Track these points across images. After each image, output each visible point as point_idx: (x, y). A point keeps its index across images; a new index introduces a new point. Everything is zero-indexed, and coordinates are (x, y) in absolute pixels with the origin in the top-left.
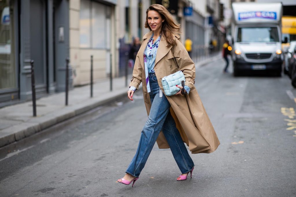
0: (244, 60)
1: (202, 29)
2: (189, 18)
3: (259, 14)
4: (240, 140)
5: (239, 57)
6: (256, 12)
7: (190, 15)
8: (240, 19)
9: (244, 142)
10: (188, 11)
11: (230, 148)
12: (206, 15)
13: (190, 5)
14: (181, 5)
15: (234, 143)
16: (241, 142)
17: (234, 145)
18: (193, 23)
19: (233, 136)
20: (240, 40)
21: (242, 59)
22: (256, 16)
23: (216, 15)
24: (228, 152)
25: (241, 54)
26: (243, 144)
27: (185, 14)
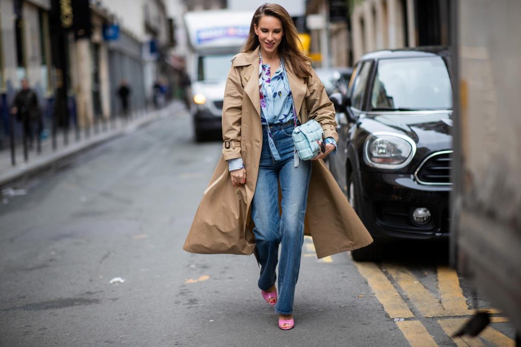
0: (210, 113)
1: (139, 63)
2: (113, 44)
3: (232, 31)
4: (202, 273)
5: (201, 108)
6: (227, 28)
7: (115, 37)
8: (200, 41)
9: (211, 276)
10: (111, 32)
11: (182, 293)
12: (144, 38)
13: (115, 22)
14: (96, 22)
15: (191, 281)
16: (204, 278)
17: (190, 283)
18: (121, 53)
19: (189, 266)
20: (201, 77)
21: (206, 111)
22: (228, 35)
23: (163, 38)
24: (177, 302)
25: (206, 102)
26: (207, 281)
27: (106, 38)
